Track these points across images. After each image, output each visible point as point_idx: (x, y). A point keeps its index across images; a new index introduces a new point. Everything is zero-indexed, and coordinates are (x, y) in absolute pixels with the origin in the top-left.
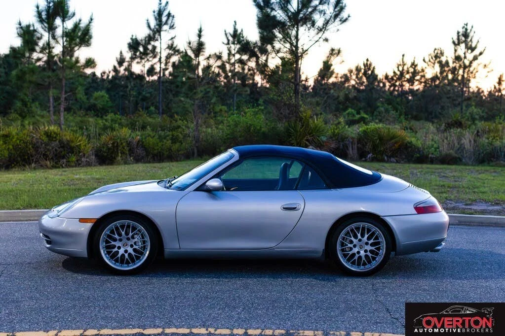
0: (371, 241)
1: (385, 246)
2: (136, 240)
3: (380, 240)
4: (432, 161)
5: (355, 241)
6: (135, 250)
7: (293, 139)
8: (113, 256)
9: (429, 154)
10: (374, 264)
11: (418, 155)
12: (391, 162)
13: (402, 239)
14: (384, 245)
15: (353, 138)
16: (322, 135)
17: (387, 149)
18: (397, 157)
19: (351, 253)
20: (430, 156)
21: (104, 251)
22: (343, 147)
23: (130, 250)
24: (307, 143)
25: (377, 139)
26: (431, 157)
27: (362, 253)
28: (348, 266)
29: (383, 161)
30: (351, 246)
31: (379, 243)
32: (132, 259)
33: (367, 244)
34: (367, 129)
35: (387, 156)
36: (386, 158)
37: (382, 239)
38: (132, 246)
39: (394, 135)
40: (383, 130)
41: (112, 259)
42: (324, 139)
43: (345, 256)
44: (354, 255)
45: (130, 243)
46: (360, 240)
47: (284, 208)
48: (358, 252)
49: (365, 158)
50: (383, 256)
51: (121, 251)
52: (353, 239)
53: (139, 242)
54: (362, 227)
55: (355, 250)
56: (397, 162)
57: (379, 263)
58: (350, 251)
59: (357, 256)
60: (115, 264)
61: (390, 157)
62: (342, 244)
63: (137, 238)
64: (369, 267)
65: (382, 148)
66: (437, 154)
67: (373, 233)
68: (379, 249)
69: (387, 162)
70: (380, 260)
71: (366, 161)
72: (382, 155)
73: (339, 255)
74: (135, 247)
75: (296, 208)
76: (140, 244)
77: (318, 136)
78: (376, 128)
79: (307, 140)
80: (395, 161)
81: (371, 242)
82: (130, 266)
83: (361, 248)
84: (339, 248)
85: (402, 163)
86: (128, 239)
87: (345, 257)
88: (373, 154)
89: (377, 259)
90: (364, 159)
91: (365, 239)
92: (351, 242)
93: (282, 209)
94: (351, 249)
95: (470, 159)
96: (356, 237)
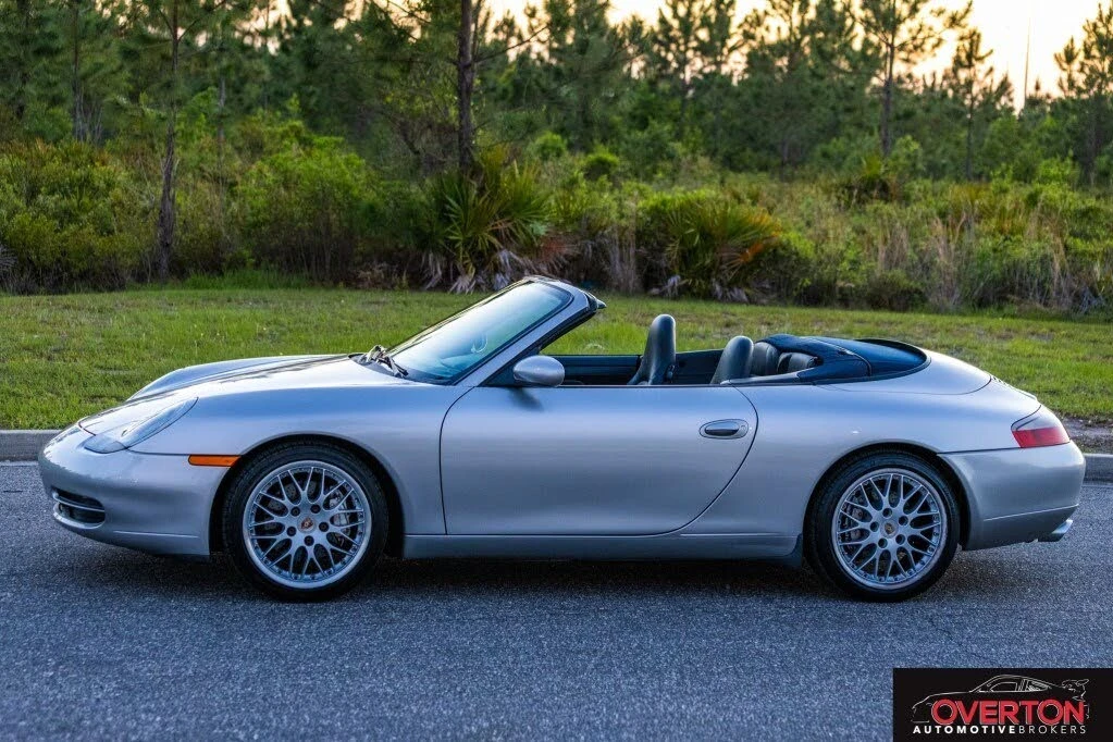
0: (914, 514)
1: (945, 526)
2: (335, 511)
3: (933, 511)
4: (846, 300)
5: (876, 514)
6: (332, 538)
7: (454, 229)
8: (276, 554)
9: (835, 280)
10: (920, 570)
11: (808, 282)
12: (734, 301)
13: (984, 509)
14: (941, 525)
15: (623, 230)
16: (538, 219)
17: (721, 263)
18: (747, 285)
19: (864, 543)
20: (840, 284)
21: (252, 540)
22: (594, 254)
23: (320, 538)
24: (495, 241)
25: (693, 235)
26: (841, 289)
27: (892, 544)
28: (856, 575)
29: (708, 296)
30: (866, 525)
31: (929, 520)
32: (325, 561)
33: (903, 520)
34: (664, 203)
35: (721, 284)
36: (718, 288)
37: (938, 511)
38: (323, 527)
39: (740, 222)
40: (708, 208)
41: (273, 560)
42: (541, 229)
43: (849, 551)
44: (871, 548)
45: (319, 519)
46: (887, 512)
47: (706, 431)
48: (882, 542)
49: (660, 287)
50: (939, 552)
51: (298, 540)
52: (869, 508)
53: (343, 516)
54: (893, 480)
55: (876, 536)
56: (751, 301)
57: (929, 568)
58: (860, 538)
59: (879, 550)
60: (280, 572)
61: (730, 286)
62: (845, 522)
63: (338, 508)
64: (906, 579)
65: (708, 261)
66: (860, 280)
67: (918, 495)
68: (929, 534)
69: (724, 299)
70: (934, 562)
71: (662, 295)
72: (708, 278)
73: (836, 549)
74: (332, 529)
75: (736, 431)
76: (344, 521)
77: (526, 222)
78: (689, 202)
79: (496, 233)
80: (745, 297)
81: (912, 516)
82: (319, 579)
83: (888, 532)
84: (836, 531)
85: (763, 305)
86: (315, 509)
87: (850, 554)
88: (683, 278)
89: (925, 559)
90: (655, 291)
91: (899, 509)
92: (865, 516)
93: (703, 432)
94: (863, 534)
95: (950, 294)
96: (877, 504)
